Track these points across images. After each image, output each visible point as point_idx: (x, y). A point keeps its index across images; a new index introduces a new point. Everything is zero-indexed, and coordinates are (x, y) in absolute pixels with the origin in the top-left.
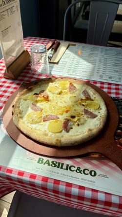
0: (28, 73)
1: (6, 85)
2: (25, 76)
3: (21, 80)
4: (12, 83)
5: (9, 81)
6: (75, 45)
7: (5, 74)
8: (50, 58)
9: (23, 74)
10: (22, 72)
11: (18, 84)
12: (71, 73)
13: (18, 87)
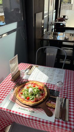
0: (19, 79)
1: (12, 83)
2: (18, 80)
3: (17, 82)
4: (13, 83)
5: (12, 82)
6: (38, 67)
7: (11, 79)
8: (28, 73)
9: (17, 79)
10: (17, 78)
11: (15, 83)
12: (34, 79)
13: (15, 84)
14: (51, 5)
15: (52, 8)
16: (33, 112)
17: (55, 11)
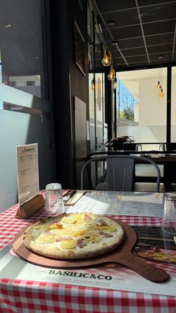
11: (30, 222)
14: (100, 110)
16: (106, 278)
17: (106, 125)
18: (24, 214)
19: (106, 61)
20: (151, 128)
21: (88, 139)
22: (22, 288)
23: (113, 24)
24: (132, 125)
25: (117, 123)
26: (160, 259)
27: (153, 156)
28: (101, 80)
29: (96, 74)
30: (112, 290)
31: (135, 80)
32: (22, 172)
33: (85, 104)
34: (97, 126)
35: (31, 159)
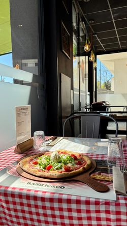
3: (25, 154)
5: (17, 154)
14: (83, 82)
15: (84, 86)
16: (61, 188)
17: (88, 93)
18: (20, 151)
19: (87, 48)
20: (124, 95)
21: (72, 103)
22: (9, 191)
23: (93, 22)
24: (110, 93)
25: (97, 92)
26: (99, 178)
27: (118, 115)
28: (84, 61)
29: (81, 57)
30: (62, 194)
31: (111, 61)
32: (19, 124)
33: (70, 79)
34: (81, 94)
35: (25, 115)
